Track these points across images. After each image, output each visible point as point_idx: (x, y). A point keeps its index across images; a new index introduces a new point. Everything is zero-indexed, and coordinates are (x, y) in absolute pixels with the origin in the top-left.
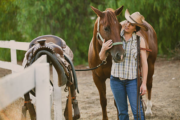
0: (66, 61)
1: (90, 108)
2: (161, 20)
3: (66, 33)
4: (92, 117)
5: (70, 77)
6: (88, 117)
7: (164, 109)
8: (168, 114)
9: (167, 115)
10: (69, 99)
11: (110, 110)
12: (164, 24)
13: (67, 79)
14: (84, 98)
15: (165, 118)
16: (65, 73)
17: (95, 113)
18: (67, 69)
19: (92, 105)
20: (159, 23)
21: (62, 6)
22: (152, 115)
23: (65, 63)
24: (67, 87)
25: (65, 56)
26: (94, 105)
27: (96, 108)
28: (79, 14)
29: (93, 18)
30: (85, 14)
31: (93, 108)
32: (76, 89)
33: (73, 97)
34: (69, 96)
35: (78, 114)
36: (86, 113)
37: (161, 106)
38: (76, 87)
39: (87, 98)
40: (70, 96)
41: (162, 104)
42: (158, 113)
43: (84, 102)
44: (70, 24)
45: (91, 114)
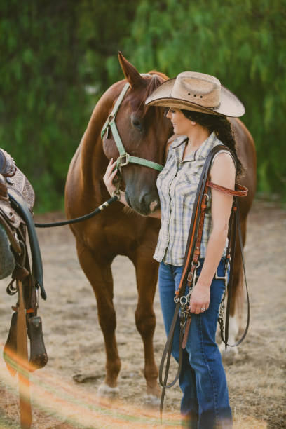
0: (13, 211)
1: (76, 331)
2: (269, 104)
3: (19, 127)
4: (79, 355)
5: (22, 254)
6: (69, 354)
7: (268, 340)
8: (279, 354)
9: (277, 356)
10: (19, 314)
11: (127, 337)
12: (275, 114)
13: (14, 261)
14: (61, 303)
15: (271, 364)
16: (10, 244)
17: (87, 344)
18: (16, 235)
19: (80, 322)
20: (262, 111)
21: (11, 57)
22: (237, 356)
23: (10, 218)
24: (15, 282)
25: (11, 198)
26: (87, 322)
27: (91, 330)
28: (56, 79)
29: (91, 90)
30: (72, 79)
31: (83, 329)
32: (38, 288)
33: (30, 307)
34: (18, 304)
35: (42, 355)
36: (65, 344)
37: (262, 333)
38: (37, 283)
39: (69, 302)
40: (22, 305)
41: (265, 325)
42: (254, 351)
43: (60, 312)
44: (30, 103)
45: (76, 348)
